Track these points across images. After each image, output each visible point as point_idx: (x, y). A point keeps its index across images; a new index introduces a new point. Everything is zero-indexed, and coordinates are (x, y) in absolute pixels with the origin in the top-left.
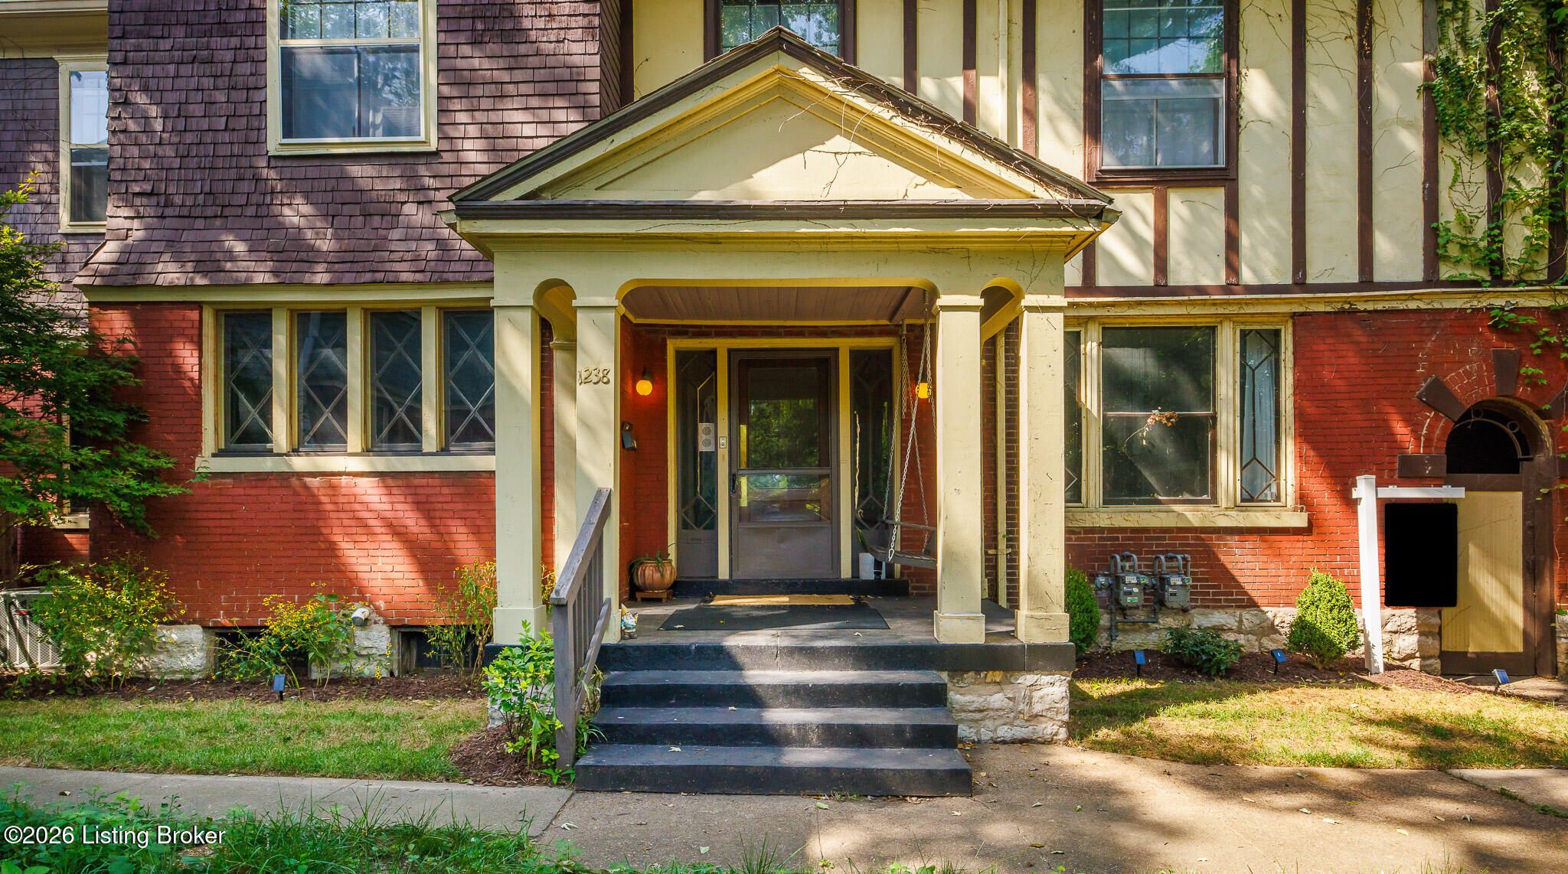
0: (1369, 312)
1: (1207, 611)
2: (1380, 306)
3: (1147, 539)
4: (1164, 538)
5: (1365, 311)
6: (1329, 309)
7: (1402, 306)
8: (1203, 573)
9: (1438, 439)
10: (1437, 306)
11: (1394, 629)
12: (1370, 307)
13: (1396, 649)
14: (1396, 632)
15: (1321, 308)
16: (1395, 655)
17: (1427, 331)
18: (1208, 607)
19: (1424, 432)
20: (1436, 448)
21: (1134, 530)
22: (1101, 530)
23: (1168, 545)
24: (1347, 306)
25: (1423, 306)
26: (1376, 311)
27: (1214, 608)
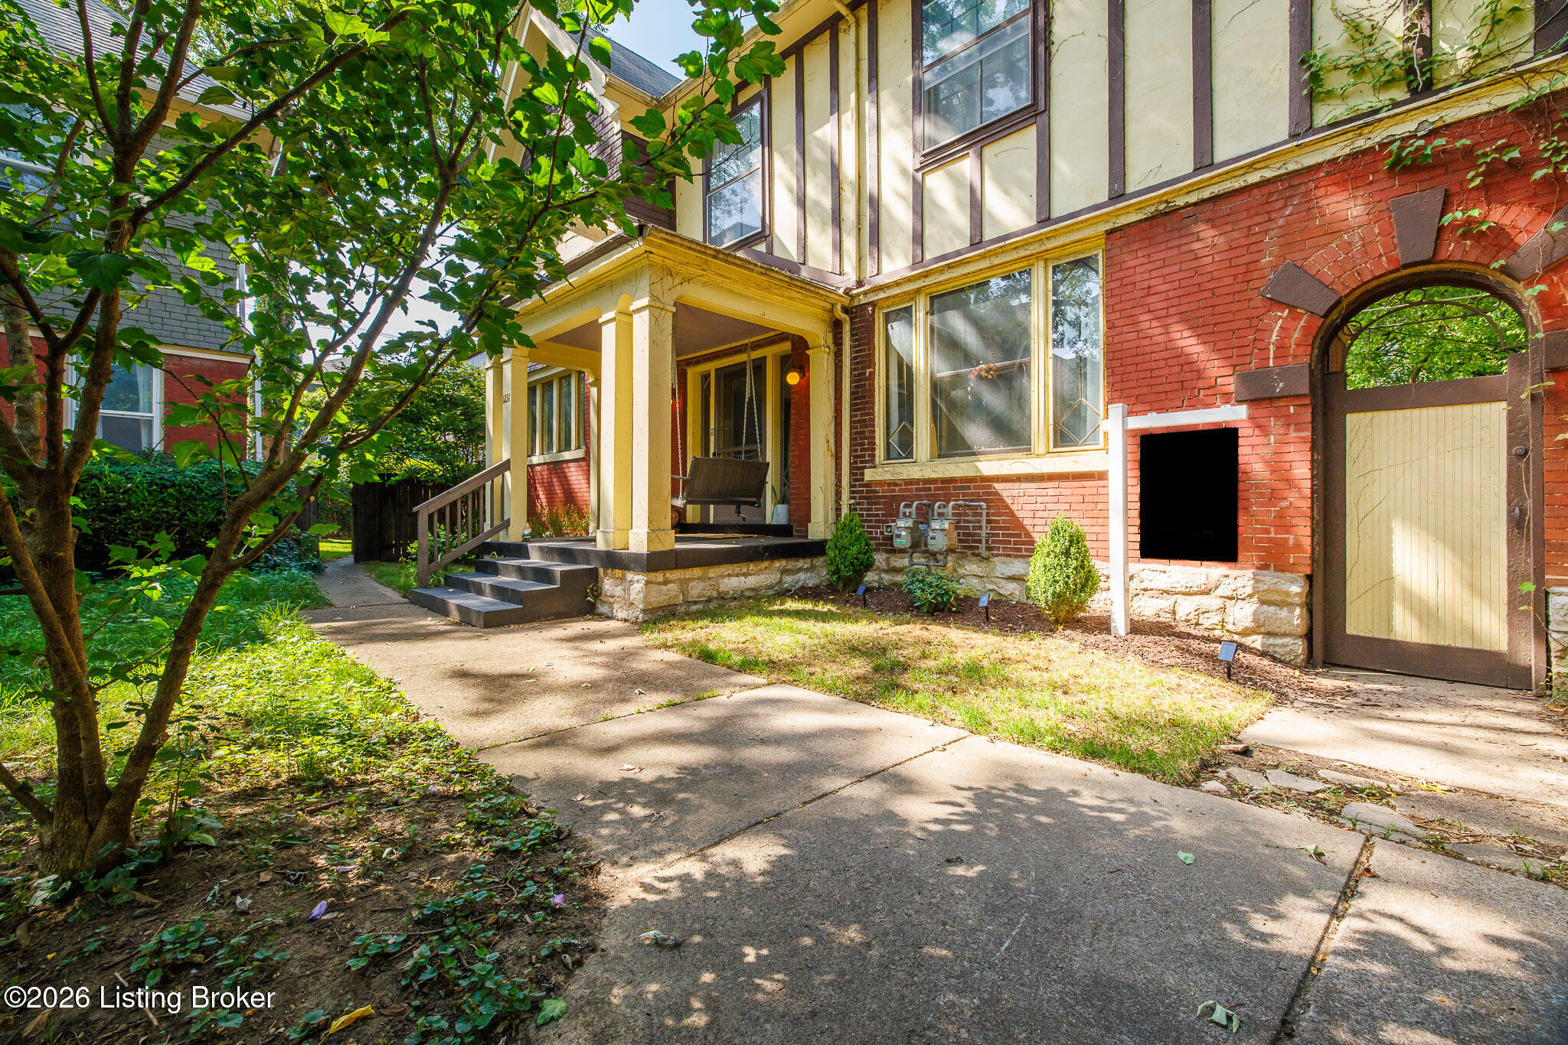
0: (1195, 204)
1: (1008, 559)
2: (1206, 194)
3: (955, 488)
4: (969, 488)
5: (1187, 205)
6: (1141, 216)
7: (1237, 184)
8: (1004, 521)
9: (1298, 345)
10: (1292, 167)
11: (1229, 593)
12: (1193, 198)
13: (1230, 619)
14: (1231, 598)
15: (1134, 218)
16: (1230, 627)
17: (1279, 204)
18: (1009, 556)
19: (1274, 338)
20: (1295, 356)
21: (945, 481)
22: (917, 481)
23: (972, 494)
24: (1162, 207)
25: (1268, 174)
26: (1204, 201)
27: (1016, 557)
